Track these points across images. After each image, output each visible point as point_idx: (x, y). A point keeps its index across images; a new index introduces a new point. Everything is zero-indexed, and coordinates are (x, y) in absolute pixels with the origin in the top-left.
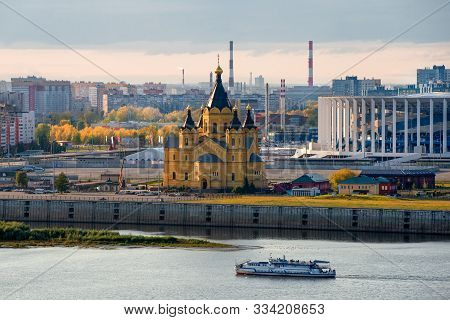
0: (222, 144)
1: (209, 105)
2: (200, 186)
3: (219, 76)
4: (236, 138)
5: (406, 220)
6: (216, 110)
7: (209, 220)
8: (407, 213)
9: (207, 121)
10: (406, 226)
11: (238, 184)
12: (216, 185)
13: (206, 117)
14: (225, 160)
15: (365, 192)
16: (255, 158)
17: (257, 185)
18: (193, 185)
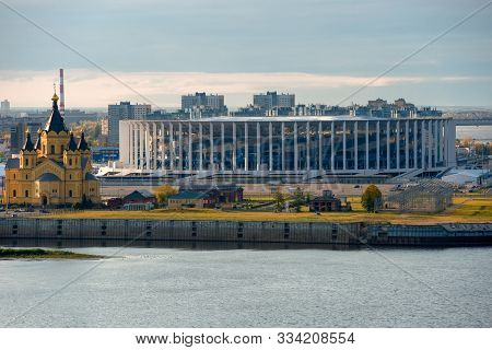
0: (61, 164)
1: (47, 129)
2: (40, 202)
3: (55, 103)
4: (73, 158)
5: (240, 230)
6: (53, 133)
7: (60, 233)
8: (241, 224)
9: (46, 144)
10: (240, 236)
11: (76, 200)
12: (56, 201)
13: (44, 140)
14: (62, 178)
15: (192, 206)
16: (89, 177)
17: (94, 200)
18: (33, 202)
